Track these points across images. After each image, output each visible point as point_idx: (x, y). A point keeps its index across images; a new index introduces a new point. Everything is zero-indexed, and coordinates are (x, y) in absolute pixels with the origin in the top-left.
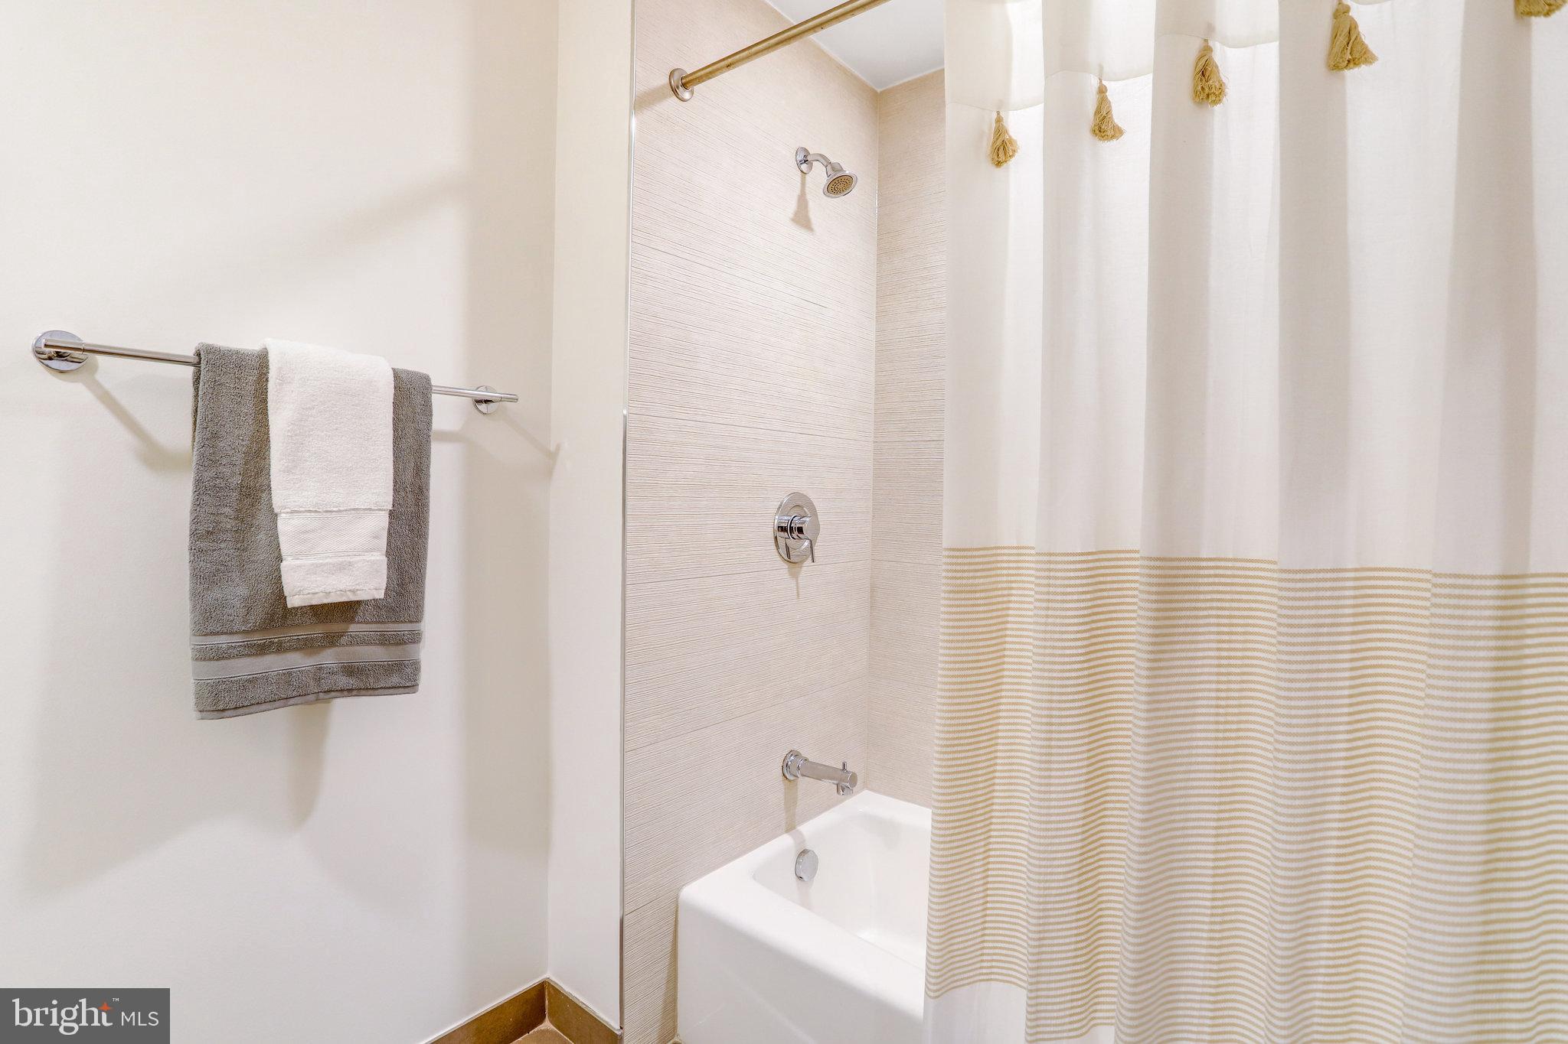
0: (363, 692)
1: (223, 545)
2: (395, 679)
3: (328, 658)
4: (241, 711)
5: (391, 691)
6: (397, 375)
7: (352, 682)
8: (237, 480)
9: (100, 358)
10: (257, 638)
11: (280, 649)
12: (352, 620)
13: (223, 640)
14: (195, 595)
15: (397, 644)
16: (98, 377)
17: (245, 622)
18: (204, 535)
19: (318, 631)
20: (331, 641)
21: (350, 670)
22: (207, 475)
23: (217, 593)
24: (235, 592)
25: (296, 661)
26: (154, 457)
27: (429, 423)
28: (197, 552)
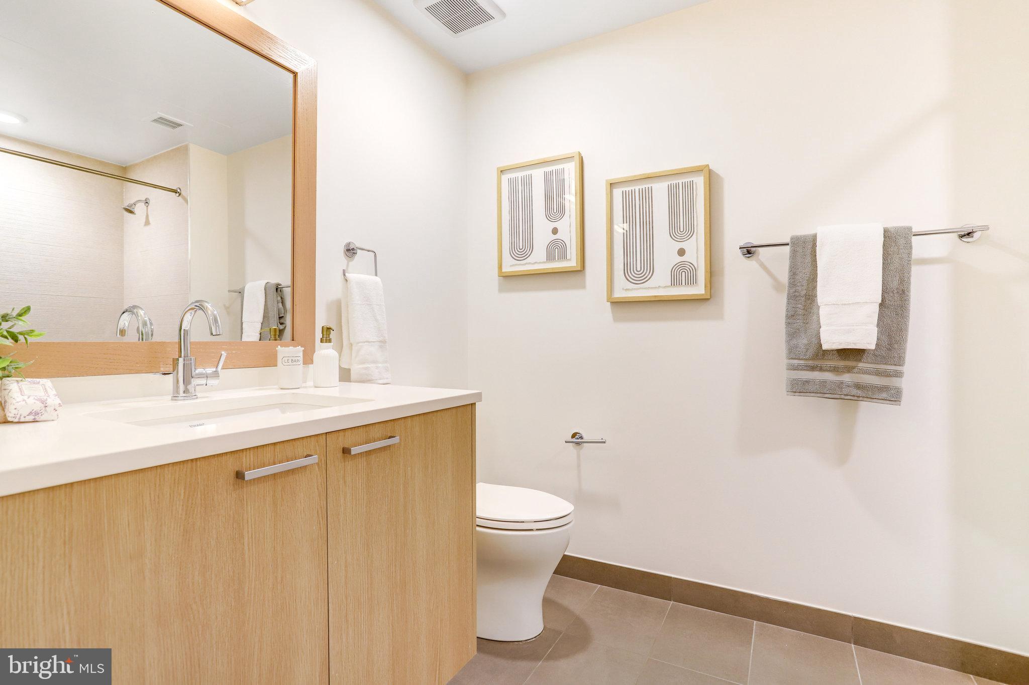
0: (865, 399)
1: (798, 321)
2: (884, 395)
3: (847, 378)
4: (802, 394)
5: (882, 401)
6: (886, 231)
7: (859, 393)
8: (804, 292)
9: (760, 249)
10: (810, 363)
11: (821, 369)
12: (860, 361)
13: (796, 362)
14: (788, 342)
15: (886, 376)
16: (760, 257)
17: (805, 355)
18: (791, 317)
19: (842, 363)
20: (849, 370)
21: (858, 386)
22: (792, 291)
23: (794, 342)
24: (803, 341)
25: (829, 376)
26: (777, 286)
27: (910, 254)
28: (788, 324)
